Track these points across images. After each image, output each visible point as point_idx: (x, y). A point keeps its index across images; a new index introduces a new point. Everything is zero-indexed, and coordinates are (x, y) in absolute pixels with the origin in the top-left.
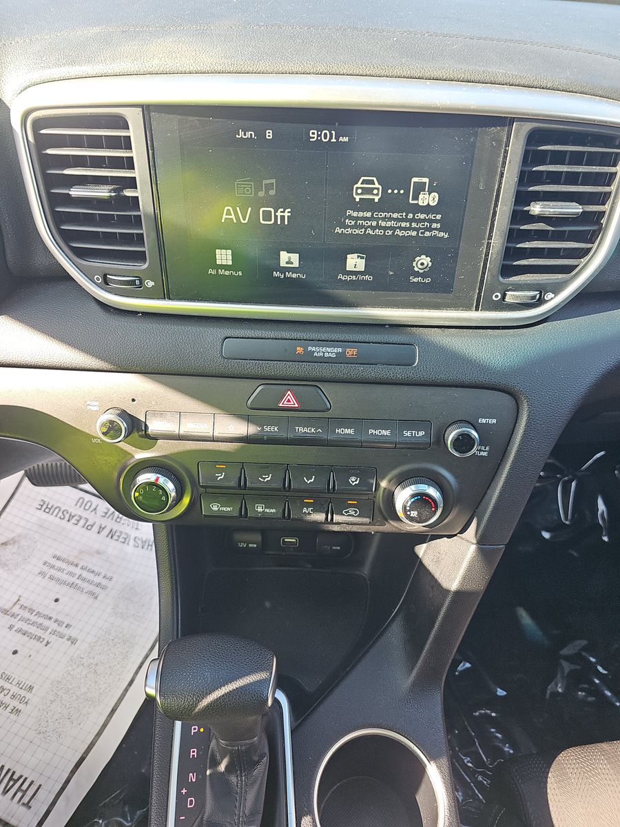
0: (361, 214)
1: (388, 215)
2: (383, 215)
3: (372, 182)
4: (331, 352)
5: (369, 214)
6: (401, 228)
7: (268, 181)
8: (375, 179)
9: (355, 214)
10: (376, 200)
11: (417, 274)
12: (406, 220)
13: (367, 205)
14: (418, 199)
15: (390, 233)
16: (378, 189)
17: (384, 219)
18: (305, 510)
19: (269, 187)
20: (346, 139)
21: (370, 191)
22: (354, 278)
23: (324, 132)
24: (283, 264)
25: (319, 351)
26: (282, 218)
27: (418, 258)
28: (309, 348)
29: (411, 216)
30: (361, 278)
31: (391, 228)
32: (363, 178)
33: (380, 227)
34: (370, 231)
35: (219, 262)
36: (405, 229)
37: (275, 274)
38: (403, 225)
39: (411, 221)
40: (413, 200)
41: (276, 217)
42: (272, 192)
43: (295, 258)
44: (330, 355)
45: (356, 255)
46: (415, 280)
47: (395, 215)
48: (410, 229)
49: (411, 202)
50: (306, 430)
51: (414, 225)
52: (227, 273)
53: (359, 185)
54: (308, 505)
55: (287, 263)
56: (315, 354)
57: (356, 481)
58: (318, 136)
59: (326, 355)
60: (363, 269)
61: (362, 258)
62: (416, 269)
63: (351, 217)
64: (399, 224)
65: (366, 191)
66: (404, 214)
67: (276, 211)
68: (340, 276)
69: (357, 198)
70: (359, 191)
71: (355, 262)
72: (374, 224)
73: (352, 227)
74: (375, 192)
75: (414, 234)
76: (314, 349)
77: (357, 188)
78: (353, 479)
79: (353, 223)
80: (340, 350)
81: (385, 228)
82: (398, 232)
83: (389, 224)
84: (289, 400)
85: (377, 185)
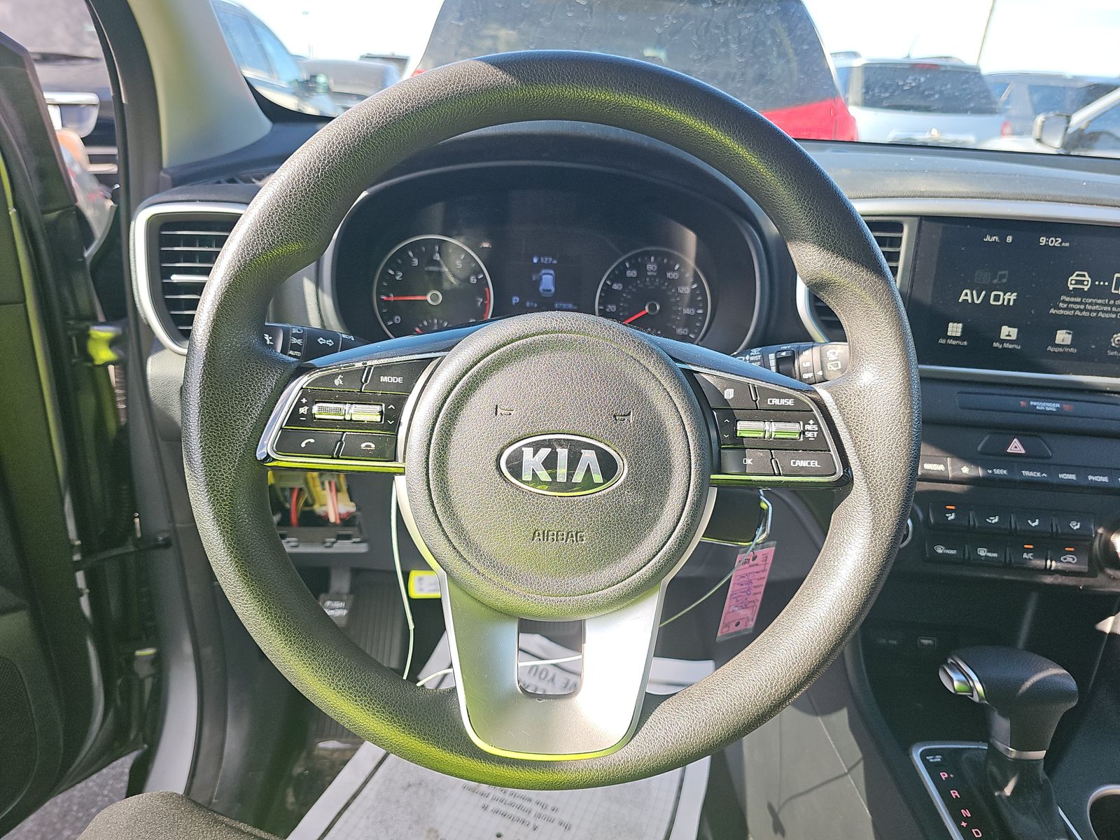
0: (1072, 299)
1: (1094, 301)
2: (1090, 300)
3: (1084, 276)
4: (1052, 407)
5: (1078, 300)
6: (1103, 312)
7: (1003, 272)
8: (1086, 274)
9: (1068, 299)
10: (1086, 289)
11: (1114, 349)
12: (1108, 305)
13: (1078, 292)
14: (1118, 290)
15: (1095, 314)
16: (1088, 281)
17: (1091, 304)
18: (1025, 555)
19: (1002, 277)
20: (1067, 245)
21: (1081, 282)
22: (1061, 350)
23: (1051, 239)
24: (1003, 336)
25: (1040, 406)
26: (1009, 300)
27: (1115, 336)
28: (1032, 403)
29: (1112, 302)
30: (1067, 350)
31: (1095, 311)
32: (1077, 273)
33: (1087, 310)
34: (1078, 313)
35: (949, 334)
36: (1107, 312)
37: (995, 345)
38: (1105, 308)
39: (1112, 306)
40: (1115, 290)
41: (1004, 299)
42: (1004, 281)
43: (1014, 333)
44: (1051, 409)
45: (1064, 331)
46: (1112, 353)
47: (1099, 301)
48: (1111, 312)
49: (1113, 291)
50: (1031, 474)
51: (1114, 309)
52: (954, 343)
53: (1074, 277)
54: (1028, 551)
55: (1007, 336)
56: (1038, 408)
57: (1077, 525)
58: (1046, 241)
59: (1047, 409)
60: (1069, 343)
61: (1069, 333)
62: (1113, 345)
63: (1064, 302)
64: (1102, 308)
65: (1078, 282)
66: (1107, 300)
67: (1005, 295)
68: (1050, 348)
69: (1071, 288)
70: (1073, 282)
71: (1063, 337)
72: (1082, 307)
73: (1064, 309)
74: (1086, 283)
75: (1114, 316)
76: (1035, 404)
77: (1072, 280)
78: (1074, 523)
79: (1065, 306)
80: (1058, 405)
81: (1091, 311)
82: (1100, 314)
83: (1094, 308)
84: (1016, 447)
85: (1087, 278)
